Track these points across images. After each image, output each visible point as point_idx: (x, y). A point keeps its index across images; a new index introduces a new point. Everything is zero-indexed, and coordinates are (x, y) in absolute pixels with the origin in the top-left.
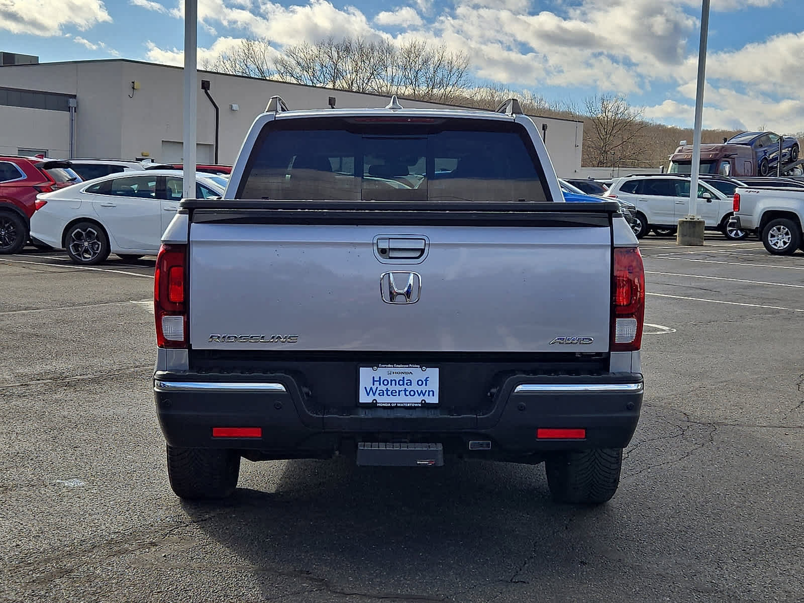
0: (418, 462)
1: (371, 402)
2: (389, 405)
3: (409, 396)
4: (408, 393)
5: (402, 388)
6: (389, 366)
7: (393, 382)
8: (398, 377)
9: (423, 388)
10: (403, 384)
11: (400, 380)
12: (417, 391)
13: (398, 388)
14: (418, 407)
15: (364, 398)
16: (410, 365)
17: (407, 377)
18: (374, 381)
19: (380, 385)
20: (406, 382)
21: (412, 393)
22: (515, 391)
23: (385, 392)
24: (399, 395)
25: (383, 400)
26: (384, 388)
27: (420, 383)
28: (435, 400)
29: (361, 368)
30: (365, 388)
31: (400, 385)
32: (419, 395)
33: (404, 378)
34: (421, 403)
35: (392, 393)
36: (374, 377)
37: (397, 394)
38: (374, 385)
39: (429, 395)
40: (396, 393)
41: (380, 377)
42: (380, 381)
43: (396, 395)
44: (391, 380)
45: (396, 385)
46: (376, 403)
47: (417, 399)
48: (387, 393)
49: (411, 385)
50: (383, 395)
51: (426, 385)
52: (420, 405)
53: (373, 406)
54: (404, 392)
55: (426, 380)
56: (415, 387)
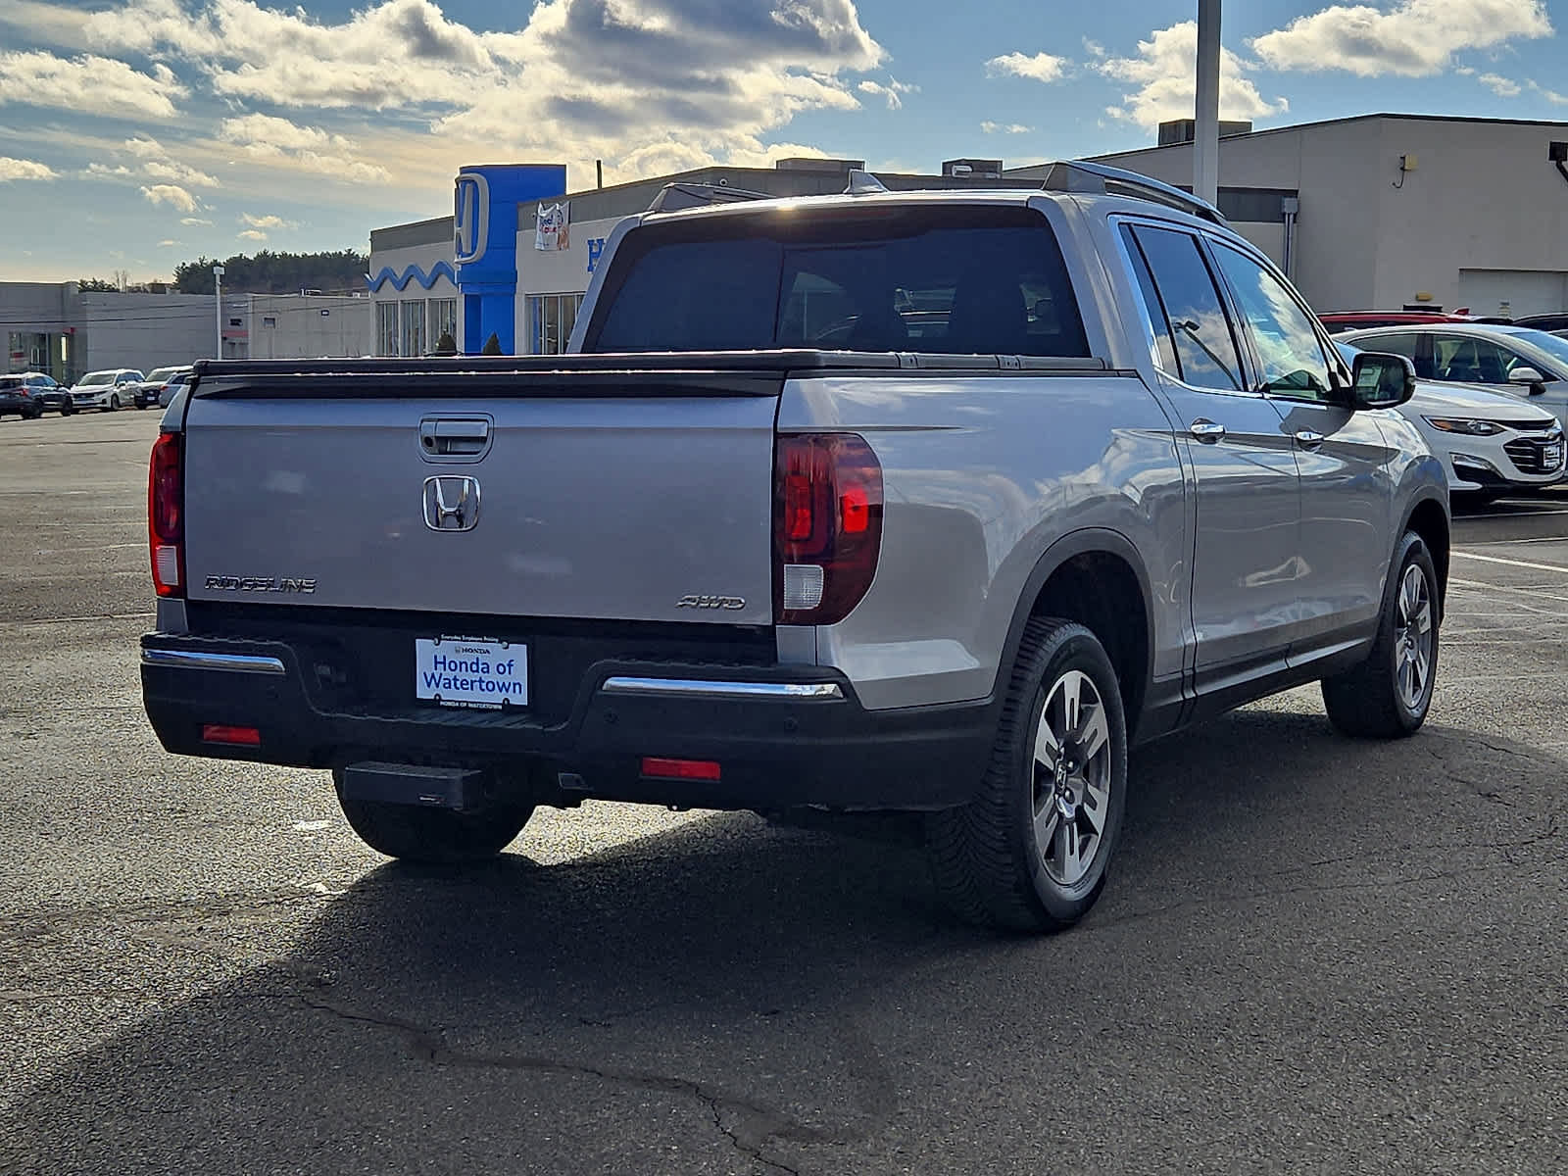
0: (422, 798)
1: (433, 698)
2: (457, 704)
3: (486, 691)
4: (484, 687)
5: (476, 677)
6: (456, 638)
7: (464, 665)
8: (470, 658)
9: (506, 679)
10: (477, 671)
11: (473, 663)
12: (498, 683)
13: (470, 676)
14: (498, 710)
15: (423, 692)
16: (485, 639)
17: (483, 658)
18: (436, 663)
19: (445, 669)
20: (481, 667)
21: (490, 686)
22: (604, 688)
23: (452, 682)
24: (472, 689)
25: (451, 696)
26: (450, 675)
27: (501, 669)
28: (520, 699)
29: (417, 640)
30: (425, 674)
31: (474, 671)
32: (501, 691)
33: (478, 659)
34: (503, 704)
35: (462, 684)
36: (436, 657)
37: (469, 686)
38: (436, 669)
39: (514, 691)
40: (468, 684)
41: (444, 657)
42: (444, 663)
43: (467, 689)
44: (461, 664)
45: (467, 670)
46: (440, 700)
47: (496, 698)
48: (455, 684)
49: (488, 672)
50: (450, 687)
51: (510, 673)
52: (500, 707)
53: (435, 704)
54: (478, 684)
55: (510, 665)
56: (493, 676)
